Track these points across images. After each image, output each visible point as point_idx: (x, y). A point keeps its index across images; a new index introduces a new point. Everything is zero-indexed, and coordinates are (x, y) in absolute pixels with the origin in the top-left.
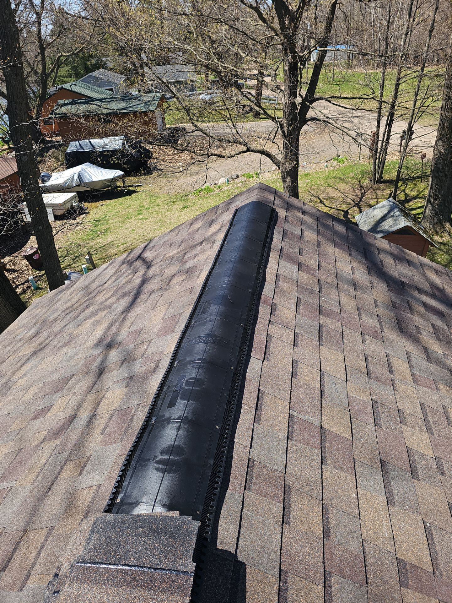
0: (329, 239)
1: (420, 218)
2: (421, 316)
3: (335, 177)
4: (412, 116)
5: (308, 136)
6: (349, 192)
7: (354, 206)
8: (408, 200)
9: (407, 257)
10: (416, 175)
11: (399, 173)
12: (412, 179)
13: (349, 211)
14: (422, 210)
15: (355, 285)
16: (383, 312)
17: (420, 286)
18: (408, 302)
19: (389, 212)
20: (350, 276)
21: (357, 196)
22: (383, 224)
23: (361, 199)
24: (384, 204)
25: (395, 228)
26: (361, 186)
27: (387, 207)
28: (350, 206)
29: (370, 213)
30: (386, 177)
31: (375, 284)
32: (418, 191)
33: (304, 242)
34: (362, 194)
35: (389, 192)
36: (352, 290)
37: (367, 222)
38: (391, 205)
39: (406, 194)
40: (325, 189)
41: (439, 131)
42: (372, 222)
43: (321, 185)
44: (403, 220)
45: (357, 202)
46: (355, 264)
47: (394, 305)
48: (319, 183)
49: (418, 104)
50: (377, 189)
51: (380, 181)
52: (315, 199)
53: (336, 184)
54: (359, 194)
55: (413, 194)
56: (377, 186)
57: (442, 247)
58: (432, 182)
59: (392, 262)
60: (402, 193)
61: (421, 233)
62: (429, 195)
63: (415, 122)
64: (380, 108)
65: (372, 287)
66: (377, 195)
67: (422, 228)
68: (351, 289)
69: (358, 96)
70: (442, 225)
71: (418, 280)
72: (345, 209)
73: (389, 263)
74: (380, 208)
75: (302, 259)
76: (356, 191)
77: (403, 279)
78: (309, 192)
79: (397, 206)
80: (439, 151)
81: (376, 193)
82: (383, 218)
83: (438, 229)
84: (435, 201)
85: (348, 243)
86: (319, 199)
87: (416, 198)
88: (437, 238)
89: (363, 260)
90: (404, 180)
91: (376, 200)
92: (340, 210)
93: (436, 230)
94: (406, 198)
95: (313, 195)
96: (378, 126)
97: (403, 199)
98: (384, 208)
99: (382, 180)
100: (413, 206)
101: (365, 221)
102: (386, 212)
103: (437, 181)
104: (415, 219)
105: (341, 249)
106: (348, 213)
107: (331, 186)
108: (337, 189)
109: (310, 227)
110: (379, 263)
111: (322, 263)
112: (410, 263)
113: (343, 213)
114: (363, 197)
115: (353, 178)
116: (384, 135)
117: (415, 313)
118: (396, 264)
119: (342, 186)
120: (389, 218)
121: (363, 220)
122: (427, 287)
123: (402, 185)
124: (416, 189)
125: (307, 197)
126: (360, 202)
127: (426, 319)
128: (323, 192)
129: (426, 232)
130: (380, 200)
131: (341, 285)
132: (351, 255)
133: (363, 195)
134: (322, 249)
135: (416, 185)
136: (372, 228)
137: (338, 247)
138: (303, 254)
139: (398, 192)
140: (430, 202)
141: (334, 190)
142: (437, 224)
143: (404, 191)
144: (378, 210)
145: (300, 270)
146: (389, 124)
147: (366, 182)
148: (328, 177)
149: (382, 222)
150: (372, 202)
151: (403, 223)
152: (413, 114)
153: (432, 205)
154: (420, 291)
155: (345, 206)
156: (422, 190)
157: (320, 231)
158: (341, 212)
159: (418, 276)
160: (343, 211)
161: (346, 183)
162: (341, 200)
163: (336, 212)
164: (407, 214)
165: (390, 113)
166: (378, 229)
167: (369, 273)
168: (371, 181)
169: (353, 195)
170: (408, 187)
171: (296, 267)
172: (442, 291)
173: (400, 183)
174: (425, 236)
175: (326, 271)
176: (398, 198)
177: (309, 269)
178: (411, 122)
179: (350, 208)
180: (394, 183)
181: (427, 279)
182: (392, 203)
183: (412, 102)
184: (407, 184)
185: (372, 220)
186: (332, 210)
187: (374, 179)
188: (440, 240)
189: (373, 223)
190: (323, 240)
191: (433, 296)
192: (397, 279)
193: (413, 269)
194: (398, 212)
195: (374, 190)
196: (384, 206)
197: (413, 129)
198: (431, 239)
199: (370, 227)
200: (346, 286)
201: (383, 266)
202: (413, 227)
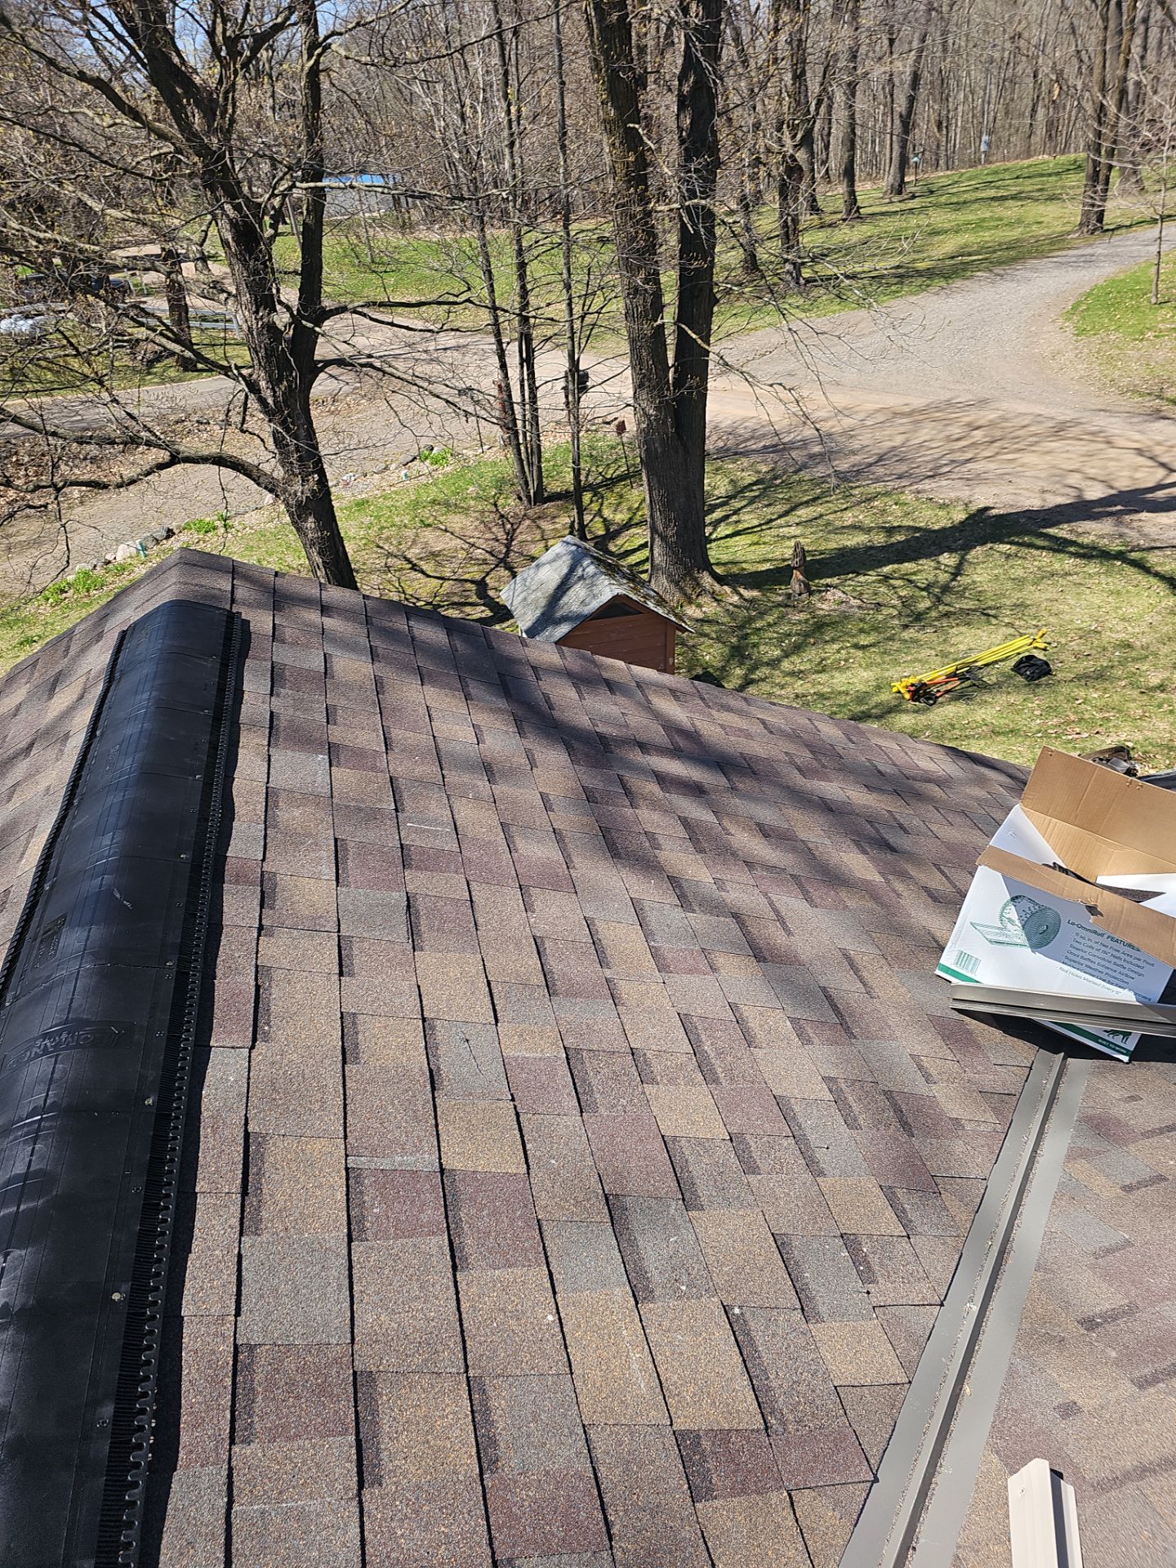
0: (404, 667)
1: (646, 571)
2: (655, 805)
3: (434, 502)
4: (572, 338)
5: (341, 406)
6: (476, 534)
7: (497, 566)
8: (612, 534)
9: (605, 675)
10: (618, 473)
11: (577, 473)
12: (611, 483)
13: (488, 580)
14: (645, 553)
15: (488, 769)
16: (568, 819)
17: (643, 737)
18: (621, 780)
19: (572, 569)
20: (473, 751)
21: (498, 541)
22: (565, 599)
23: (508, 546)
24: (558, 551)
25: (595, 605)
26: (502, 516)
27: (564, 558)
28: (487, 568)
29: (532, 579)
30: (553, 487)
31: (538, 756)
32: (629, 509)
33: (337, 686)
34: (508, 534)
35: (567, 520)
36: (482, 784)
37: (529, 601)
38: (572, 552)
39: (605, 520)
40: (417, 535)
41: (633, 368)
42: (541, 599)
43: (405, 526)
44: (607, 582)
45: (501, 556)
46: (482, 718)
47: (590, 796)
48: (397, 519)
49: (577, 310)
50: (539, 518)
51: (541, 497)
52: (399, 563)
53: (442, 519)
54: (501, 535)
55: (621, 517)
56: (537, 509)
57: (706, 629)
58: (649, 485)
59: (572, 693)
60: (597, 519)
61: (651, 605)
62: (652, 516)
63: (581, 352)
64: (496, 324)
65: (533, 765)
66: (543, 531)
67: (653, 594)
68: (479, 783)
69: (434, 297)
70: (695, 579)
71: (638, 721)
72: (478, 577)
73: (566, 699)
74: (550, 562)
75: (337, 734)
76: (494, 530)
77: (601, 729)
78: (379, 547)
79: (586, 553)
80: (645, 413)
81: (539, 527)
82: (563, 587)
83: (689, 591)
84: (666, 527)
85: (456, 668)
86: (409, 561)
87: (627, 526)
88: (692, 611)
89: (502, 704)
90: (593, 488)
91: (542, 544)
92: (466, 581)
93: (685, 594)
94: (607, 529)
95: (390, 555)
96: (503, 366)
97: (601, 532)
98: (560, 562)
99: (546, 494)
100: (628, 547)
101: (525, 599)
102: (565, 570)
103: (659, 481)
104: (632, 577)
105: (442, 687)
106: (487, 584)
107: (429, 525)
108: (446, 531)
109: (348, 646)
110: (543, 703)
111: (396, 733)
112: (611, 686)
113: (473, 587)
114: (512, 540)
115: (478, 498)
116: (522, 386)
117: (641, 802)
118: (581, 697)
119: (456, 521)
120: (576, 583)
121: (520, 598)
122: (657, 734)
123: (592, 502)
124: (624, 506)
125: (377, 561)
126: (507, 554)
127: (667, 811)
128: (414, 542)
129: (661, 601)
130: (550, 542)
131: (452, 777)
132: (468, 697)
133: (511, 536)
134: (389, 698)
135: (621, 496)
136: (543, 614)
137: (433, 683)
138: (340, 720)
139: (587, 518)
140: (657, 532)
141: (438, 533)
142: (683, 578)
143: (599, 513)
144: (547, 567)
145: (334, 763)
146: (528, 361)
147: (510, 505)
148: (416, 504)
149: (562, 596)
150: (534, 550)
151: (607, 589)
152: (573, 333)
153: (663, 538)
154: (644, 747)
155: (476, 568)
156: (636, 505)
157: (379, 650)
158: (469, 586)
159: (636, 713)
160: (472, 582)
161: (466, 511)
162: (461, 555)
163: (457, 588)
164: (612, 570)
165: (522, 334)
166: (558, 614)
167: (521, 732)
168: (520, 498)
169: (487, 540)
170: (606, 503)
171: (323, 758)
172: (692, 736)
173: (587, 497)
174: (660, 611)
175: (410, 751)
176: (590, 532)
177: (360, 757)
178: (573, 351)
179: (488, 574)
180: (573, 497)
181: (657, 715)
182: (574, 548)
183: (564, 306)
184: (602, 497)
185: (539, 594)
186: (446, 584)
187: (528, 497)
188: (698, 614)
189: (543, 602)
190: (387, 673)
191: (676, 753)
192: (589, 732)
193: (620, 699)
194: (592, 567)
195: (534, 521)
196: (558, 557)
197: (581, 368)
198: (676, 615)
199: (538, 613)
200: (466, 778)
201: (551, 707)
202: (632, 595)
